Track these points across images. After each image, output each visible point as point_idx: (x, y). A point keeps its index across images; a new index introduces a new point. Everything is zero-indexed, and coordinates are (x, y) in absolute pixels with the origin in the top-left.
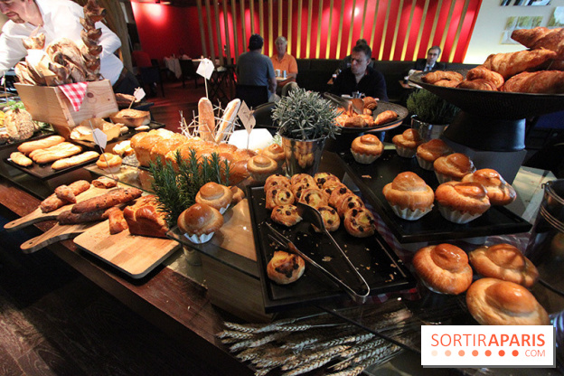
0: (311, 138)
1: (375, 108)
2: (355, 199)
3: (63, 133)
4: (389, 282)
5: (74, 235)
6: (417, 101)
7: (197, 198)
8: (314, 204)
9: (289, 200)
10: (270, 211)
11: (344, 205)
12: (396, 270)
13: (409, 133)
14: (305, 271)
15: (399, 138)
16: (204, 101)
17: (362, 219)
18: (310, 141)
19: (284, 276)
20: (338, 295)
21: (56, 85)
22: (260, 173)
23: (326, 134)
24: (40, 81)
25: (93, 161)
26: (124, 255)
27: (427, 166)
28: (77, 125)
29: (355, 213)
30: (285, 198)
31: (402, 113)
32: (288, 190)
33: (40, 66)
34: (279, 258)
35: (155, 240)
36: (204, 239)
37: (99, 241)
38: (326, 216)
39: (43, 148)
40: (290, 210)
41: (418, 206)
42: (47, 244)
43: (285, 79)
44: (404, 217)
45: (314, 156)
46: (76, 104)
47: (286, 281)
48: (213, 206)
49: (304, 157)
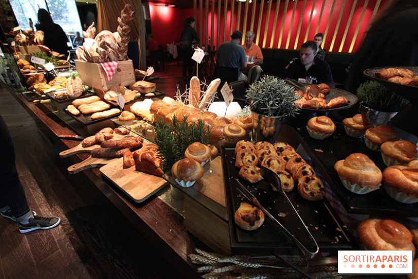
0: (275, 115)
1: (328, 93)
2: (308, 168)
3: (100, 94)
4: (335, 244)
5: (100, 166)
6: (367, 91)
7: (186, 153)
8: (274, 168)
9: (254, 162)
10: (239, 168)
11: (298, 173)
12: (341, 233)
13: (359, 118)
14: (264, 223)
15: (349, 121)
16: (195, 79)
17: (314, 185)
18: (274, 117)
19: (248, 224)
20: (291, 247)
21: (99, 63)
22: (232, 137)
23: (287, 112)
24: (90, 59)
25: (116, 115)
26: (131, 185)
27: (373, 147)
28: (109, 90)
29: (308, 180)
30: (251, 160)
31: (353, 100)
32: (254, 154)
33: (91, 49)
34: (244, 209)
35: (152, 177)
36: (189, 184)
37: (115, 172)
38: (283, 179)
39: (87, 104)
40: (255, 171)
41: (366, 184)
42: (83, 169)
43: (252, 63)
44: (353, 190)
45: (275, 128)
46: (110, 76)
47: (248, 228)
48: (197, 161)
49: (267, 129)
